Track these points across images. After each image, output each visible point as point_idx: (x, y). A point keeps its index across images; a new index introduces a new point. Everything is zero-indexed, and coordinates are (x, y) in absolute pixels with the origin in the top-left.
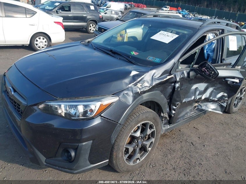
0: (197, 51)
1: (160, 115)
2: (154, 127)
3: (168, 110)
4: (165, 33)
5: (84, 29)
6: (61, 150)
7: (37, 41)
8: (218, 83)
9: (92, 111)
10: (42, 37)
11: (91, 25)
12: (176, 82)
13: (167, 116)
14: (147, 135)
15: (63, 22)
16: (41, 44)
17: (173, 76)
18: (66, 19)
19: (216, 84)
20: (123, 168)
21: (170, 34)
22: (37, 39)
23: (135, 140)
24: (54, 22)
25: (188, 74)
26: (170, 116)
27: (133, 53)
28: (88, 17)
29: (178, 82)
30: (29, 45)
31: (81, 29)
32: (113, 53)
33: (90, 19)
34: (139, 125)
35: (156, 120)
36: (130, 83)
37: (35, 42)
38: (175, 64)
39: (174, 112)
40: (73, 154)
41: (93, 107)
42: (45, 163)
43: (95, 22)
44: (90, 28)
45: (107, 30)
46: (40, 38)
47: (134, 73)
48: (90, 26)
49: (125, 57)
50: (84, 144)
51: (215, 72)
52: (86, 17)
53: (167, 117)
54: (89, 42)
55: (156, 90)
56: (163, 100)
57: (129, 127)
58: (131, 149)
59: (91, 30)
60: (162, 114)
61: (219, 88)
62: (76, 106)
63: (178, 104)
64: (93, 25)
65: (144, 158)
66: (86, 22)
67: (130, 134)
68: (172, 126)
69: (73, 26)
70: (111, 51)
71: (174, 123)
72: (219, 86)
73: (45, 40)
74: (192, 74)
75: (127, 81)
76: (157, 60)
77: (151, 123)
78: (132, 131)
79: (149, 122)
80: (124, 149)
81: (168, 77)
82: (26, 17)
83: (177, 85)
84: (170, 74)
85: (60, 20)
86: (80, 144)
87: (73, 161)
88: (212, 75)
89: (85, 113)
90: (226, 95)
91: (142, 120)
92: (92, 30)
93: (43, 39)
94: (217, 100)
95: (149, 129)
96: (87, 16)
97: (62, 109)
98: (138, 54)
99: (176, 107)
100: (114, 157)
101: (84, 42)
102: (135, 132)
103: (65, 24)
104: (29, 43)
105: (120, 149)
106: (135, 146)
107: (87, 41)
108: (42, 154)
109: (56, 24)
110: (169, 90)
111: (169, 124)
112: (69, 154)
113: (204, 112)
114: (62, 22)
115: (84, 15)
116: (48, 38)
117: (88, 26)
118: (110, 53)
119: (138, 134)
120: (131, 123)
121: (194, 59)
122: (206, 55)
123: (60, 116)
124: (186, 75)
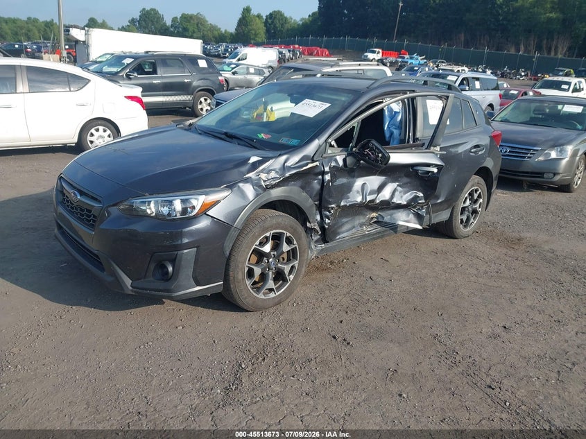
0: (355, 125)
1: (304, 224)
2: (295, 242)
3: (318, 217)
4: (312, 102)
5: (187, 108)
6: (152, 267)
7: (92, 135)
8: (403, 175)
9: (194, 208)
10: (101, 128)
11: (202, 99)
12: (323, 173)
13: (317, 228)
14: (283, 253)
15: (143, 96)
16: (101, 140)
17: (317, 163)
18: (148, 89)
19: (400, 177)
20: (245, 298)
21: (318, 103)
22: (93, 131)
23: (265, 259)
24: (126, 97)
25: (345, 160)
26: (322, 228)
27: (262, 136)
28: (195, 84)
29: (327, 173)
30: (76, 144)
31: (181, 110)
32: (230, 137)
33: (199, 86)
34: (268, 234)
35: (295, 230)
36: (248, 173)
37: (89, 138)
38: (320, 146)
39: (327, 221)
40: (170, 269)
41: (194, 202)
42: (131, 288)
43: (210, 92)
44: (200, 107)
45: (222, 103)
46: (97, 130)
47: (254, 159)
48: (201, 102)
49: (246, 140)
50: (185, 251)
51: (383, 155)
52: (189, 84)
53: (318, 230)
54: (190, 125)
55: (293, 185)
56: (306, 201)
57: (251, 235)
58: (257, 271)
59: (202, 109)
60: (308, 225)
61: (406, 183)
62: (170, 203)
63: (332, 208)
64: (206, 100)
65: (283, 290)
66: (191, 94)
67: (254, 246)
68: (329, 245)
69: (163, 103)
70: (226, 134)
71: (332, 240)
72: (405, 180)
73: (108, 132)
74: (349, 160)
75: (244, 169)
76: (294, 142)
77: (289, 234)
78: (257, 243)
79: (285, 232)
80: (246, 269)
81: (310, 165)
82: (70, 91)
83: (327, 177)
84: (313, 161)
85: (137, 92)
86: (179, 252)
87: (170, 278)
88: (379, 159)
89: (184, 211)
90: (421, 195)
91: (272, 228)
92: (204, 110)
93: (105, 131)
94: (405, 203)
95: (285, 243)
96: (193, 82)
97: (151, 208)
98: (270, 136)
99: (330, 212)
100: (231, 278)
101: (182, 126)
102: (262, 244)
103: (145, 100)
104: (75, 140)
105: (238, 266)
106: (265, 268)
107: (188, 123)
108: (126, 274)
109: (129, 101)
110: (316, 185)
111: (324, 243)
112: (166, 270)
113: (394, 228)
114: (140, 96)
115: (186, 81)
116: (113, 128)
117: (196, 101)
118: (223, 137)
119: (267, 248)
120: (253, 230)
121: (353, 138)
122: (387, 135)
123: (149, 216)
124: (341, 163)
